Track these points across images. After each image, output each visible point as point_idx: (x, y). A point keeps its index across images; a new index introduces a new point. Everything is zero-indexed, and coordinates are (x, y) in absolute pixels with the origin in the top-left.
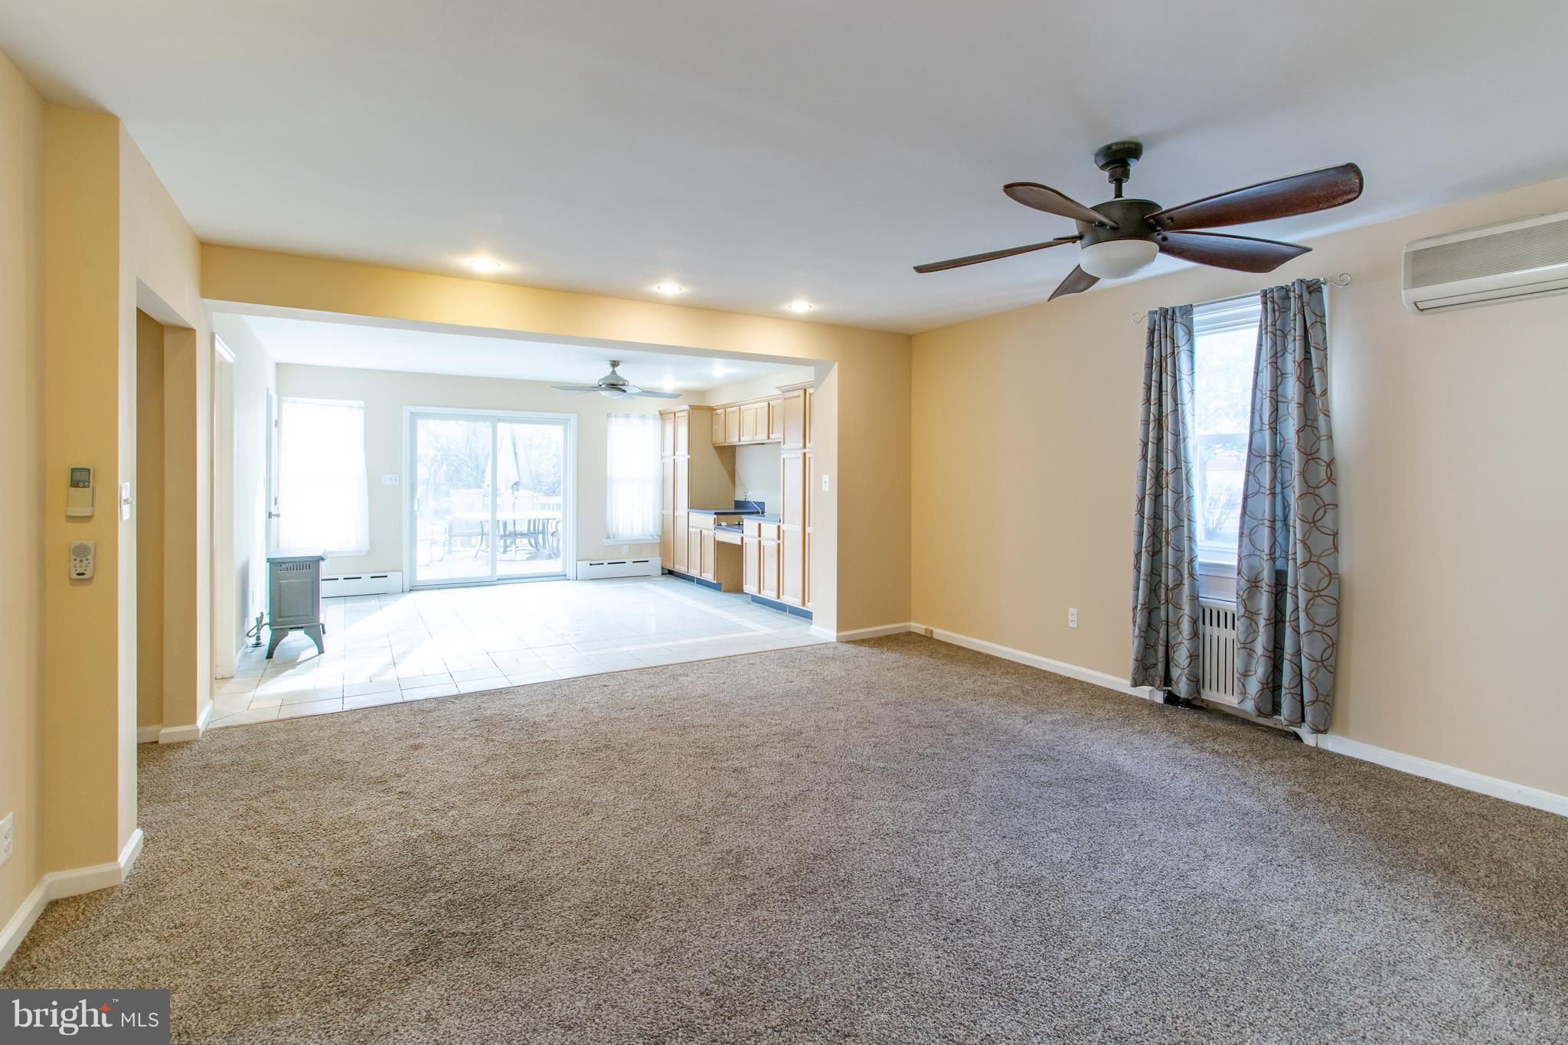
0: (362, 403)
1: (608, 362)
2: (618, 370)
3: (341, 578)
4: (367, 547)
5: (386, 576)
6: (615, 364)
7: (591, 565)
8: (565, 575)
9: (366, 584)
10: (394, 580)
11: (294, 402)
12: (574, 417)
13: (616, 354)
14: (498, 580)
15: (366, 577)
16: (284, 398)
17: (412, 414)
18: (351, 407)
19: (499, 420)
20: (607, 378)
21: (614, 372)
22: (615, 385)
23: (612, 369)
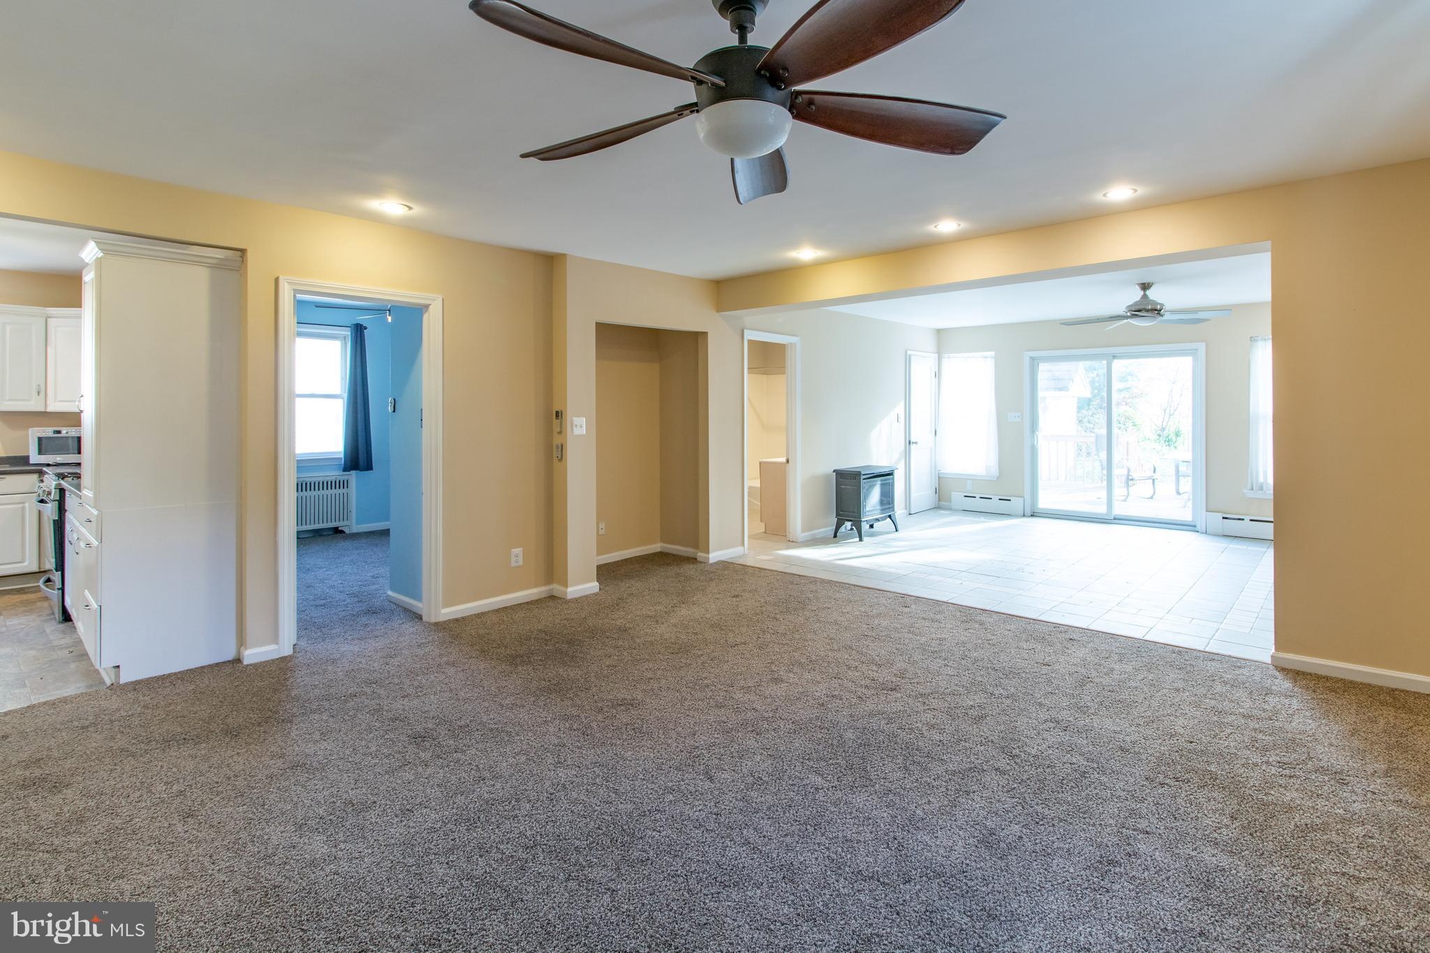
0: (993, 353)
1: (1137, 287)
2: (1151, 294)
3: (978, 496)
4: (995, 471)
5: (1010, 500)
6: (1145, 287)
7: (1224, 518)
8: (1195, 526)
9: (995, 504)
10: (1016, 504)
11: (949, 358)
12: (1202, 347)
13: (1144, 275)
14: (1115, 519)
15: (995, 498)
16: (944, 355)
17: (1032, 359)
18: (986, 357)
19: (1114, 357)
20: (1136, 304)
21: (1145, 296)
22: (1146, 309)
23: (1142, 293)
